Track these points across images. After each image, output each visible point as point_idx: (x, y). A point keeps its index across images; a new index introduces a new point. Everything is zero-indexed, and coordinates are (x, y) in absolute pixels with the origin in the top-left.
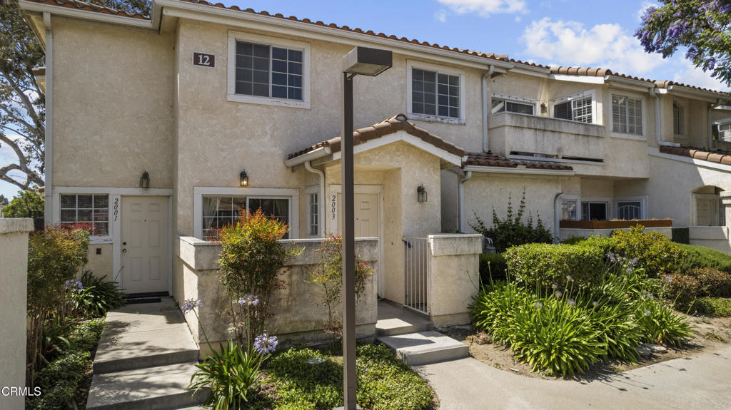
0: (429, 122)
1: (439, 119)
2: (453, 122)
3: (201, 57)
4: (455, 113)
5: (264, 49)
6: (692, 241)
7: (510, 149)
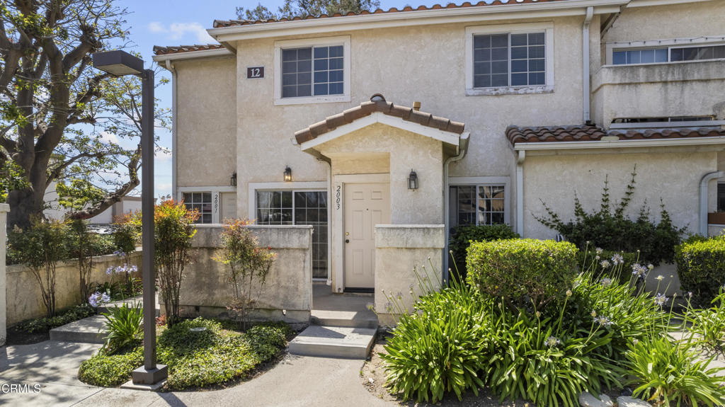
0: (497, 95)
1: (512, 90)
2: (533, 91)
3: (253, 70)
4: (540, 79)
5: (306, 52)
7: (613, 116)
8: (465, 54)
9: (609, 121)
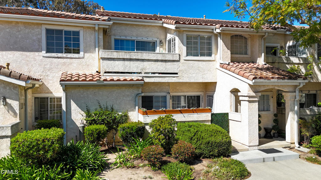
0: (58, 57)
1: (65, 55)
2: (75, 57)
6: (230, 121)
7: (105, 70)
8: (41, 37)
9: (103, 73)
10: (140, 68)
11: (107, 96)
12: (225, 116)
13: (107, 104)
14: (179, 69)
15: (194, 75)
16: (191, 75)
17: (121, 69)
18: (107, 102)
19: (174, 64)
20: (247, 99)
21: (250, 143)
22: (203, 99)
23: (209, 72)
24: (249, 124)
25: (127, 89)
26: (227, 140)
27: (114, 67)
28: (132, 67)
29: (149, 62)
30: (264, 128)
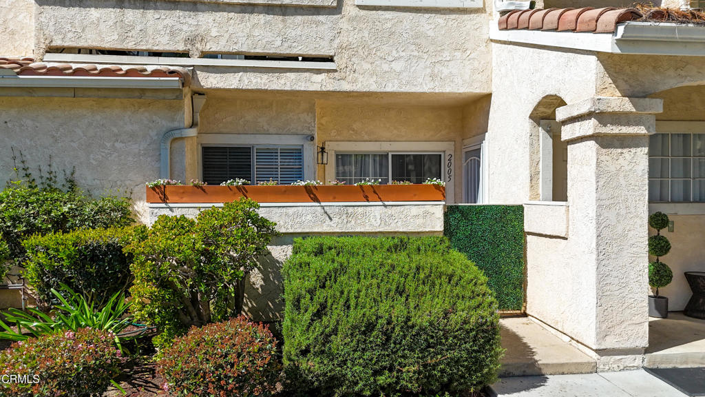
6: (529, 238)
7: (47, 42)
9: (42, 51)
10: (183, 35)
11: (54, 137)
12: (509, 217)
13: (54, 165)
14: (337, 41)
15: (397, 66)
16: (386, 67)
17: (108, 39)
18: (50, 157)
19: (318, 23)
20: (589, 127)
21: (602, 335)
22: (452, 167)
23: (458, 54)
24: (598, 245)
25: (129, 113)
26: (473, 320)
27: (83, 30)
28: (150, 31)
29: (219, 14)
30: (686, 274)
